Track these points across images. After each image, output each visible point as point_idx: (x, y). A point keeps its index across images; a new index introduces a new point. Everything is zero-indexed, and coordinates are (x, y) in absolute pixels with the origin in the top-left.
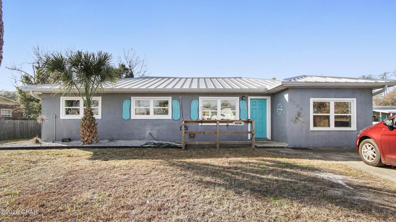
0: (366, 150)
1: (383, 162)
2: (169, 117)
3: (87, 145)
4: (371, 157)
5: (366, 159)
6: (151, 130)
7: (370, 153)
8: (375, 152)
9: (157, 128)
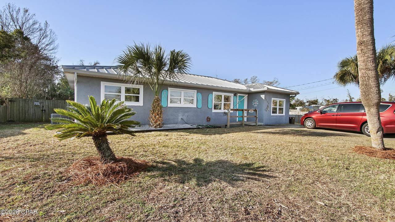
0: (308, 123)
1: (316, 126)
2: (194, 106)
3: (158, 129)
4: (310, 125)
5: (308, 127)
6: (182, 116)
7: (310, 124)
8: (312, 123)
9: (186, 114)
